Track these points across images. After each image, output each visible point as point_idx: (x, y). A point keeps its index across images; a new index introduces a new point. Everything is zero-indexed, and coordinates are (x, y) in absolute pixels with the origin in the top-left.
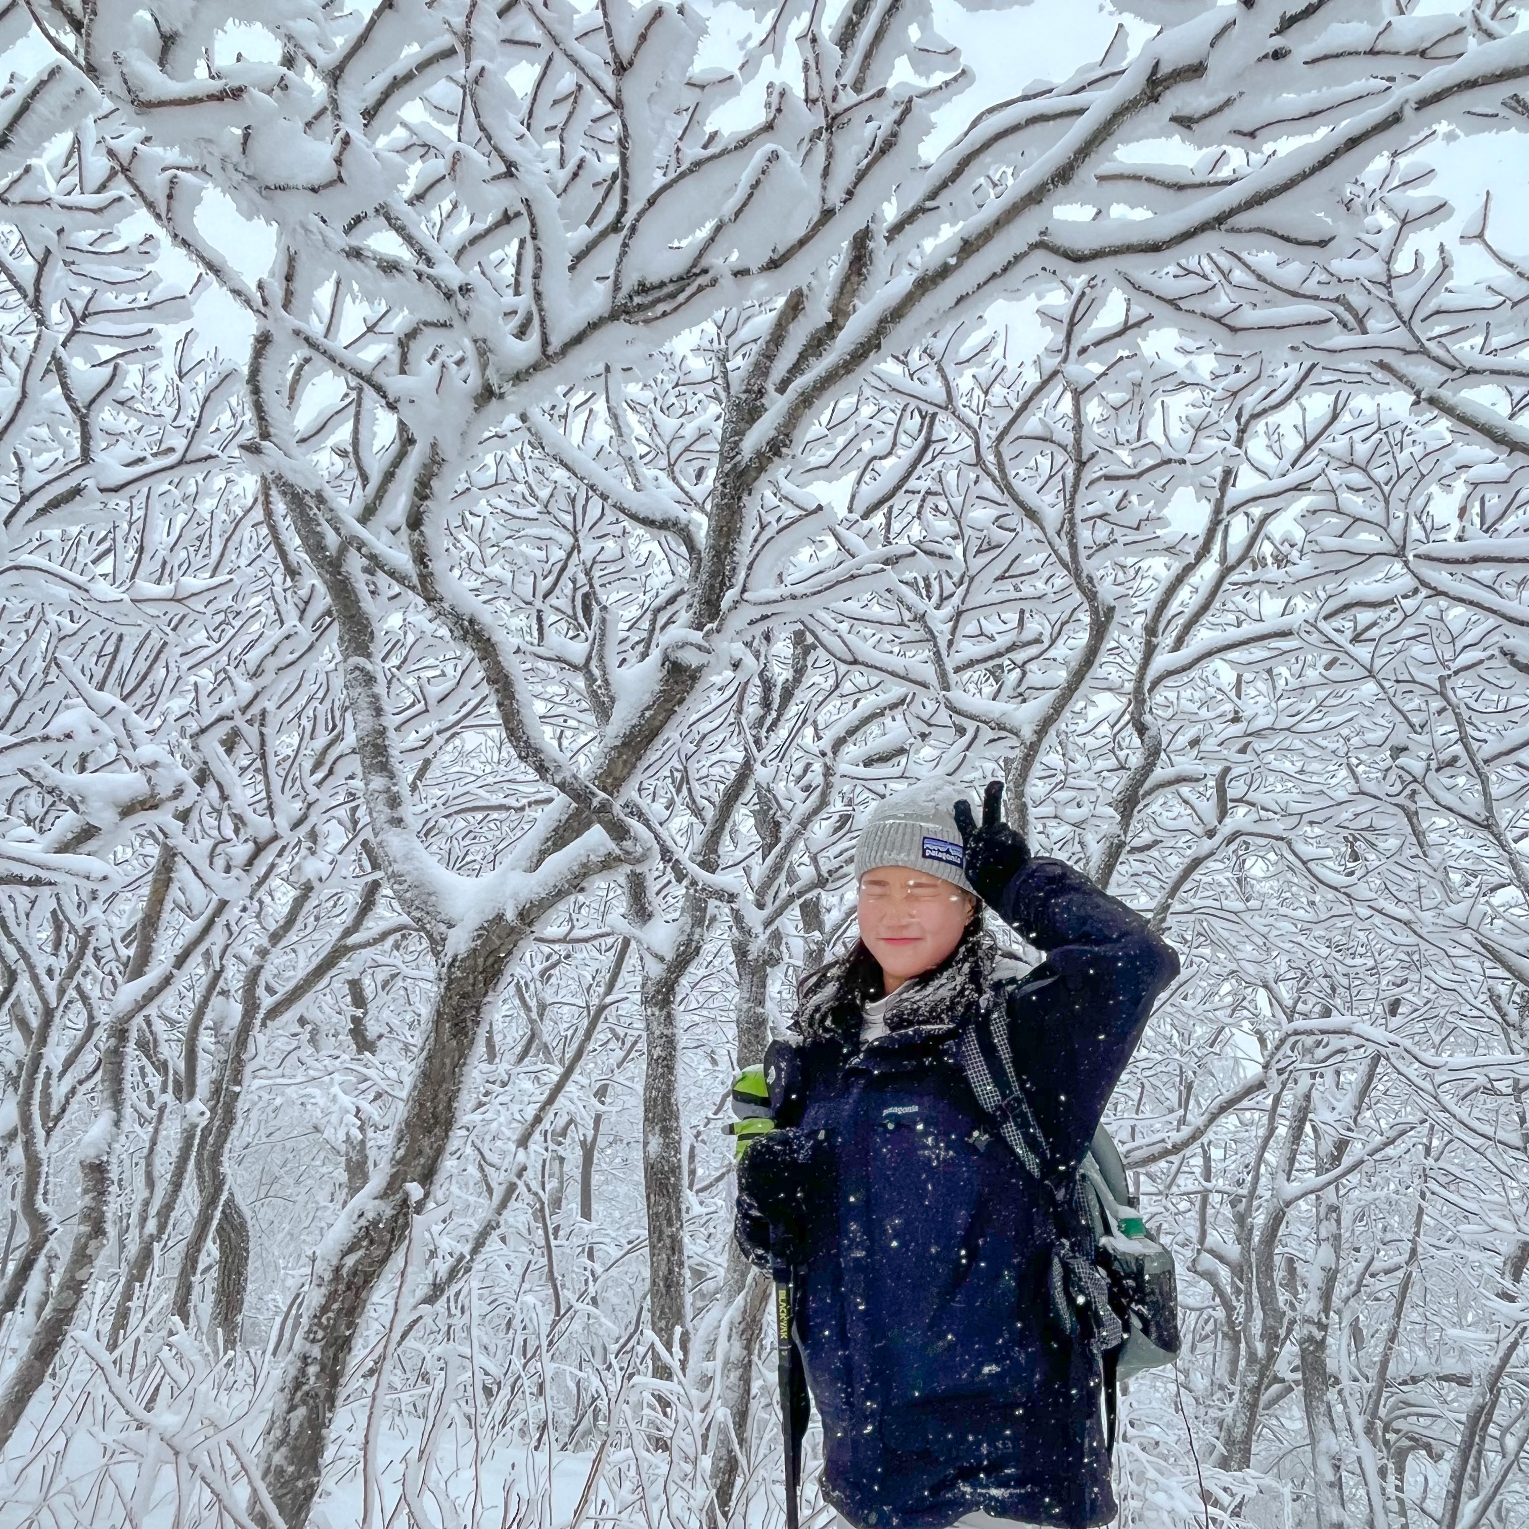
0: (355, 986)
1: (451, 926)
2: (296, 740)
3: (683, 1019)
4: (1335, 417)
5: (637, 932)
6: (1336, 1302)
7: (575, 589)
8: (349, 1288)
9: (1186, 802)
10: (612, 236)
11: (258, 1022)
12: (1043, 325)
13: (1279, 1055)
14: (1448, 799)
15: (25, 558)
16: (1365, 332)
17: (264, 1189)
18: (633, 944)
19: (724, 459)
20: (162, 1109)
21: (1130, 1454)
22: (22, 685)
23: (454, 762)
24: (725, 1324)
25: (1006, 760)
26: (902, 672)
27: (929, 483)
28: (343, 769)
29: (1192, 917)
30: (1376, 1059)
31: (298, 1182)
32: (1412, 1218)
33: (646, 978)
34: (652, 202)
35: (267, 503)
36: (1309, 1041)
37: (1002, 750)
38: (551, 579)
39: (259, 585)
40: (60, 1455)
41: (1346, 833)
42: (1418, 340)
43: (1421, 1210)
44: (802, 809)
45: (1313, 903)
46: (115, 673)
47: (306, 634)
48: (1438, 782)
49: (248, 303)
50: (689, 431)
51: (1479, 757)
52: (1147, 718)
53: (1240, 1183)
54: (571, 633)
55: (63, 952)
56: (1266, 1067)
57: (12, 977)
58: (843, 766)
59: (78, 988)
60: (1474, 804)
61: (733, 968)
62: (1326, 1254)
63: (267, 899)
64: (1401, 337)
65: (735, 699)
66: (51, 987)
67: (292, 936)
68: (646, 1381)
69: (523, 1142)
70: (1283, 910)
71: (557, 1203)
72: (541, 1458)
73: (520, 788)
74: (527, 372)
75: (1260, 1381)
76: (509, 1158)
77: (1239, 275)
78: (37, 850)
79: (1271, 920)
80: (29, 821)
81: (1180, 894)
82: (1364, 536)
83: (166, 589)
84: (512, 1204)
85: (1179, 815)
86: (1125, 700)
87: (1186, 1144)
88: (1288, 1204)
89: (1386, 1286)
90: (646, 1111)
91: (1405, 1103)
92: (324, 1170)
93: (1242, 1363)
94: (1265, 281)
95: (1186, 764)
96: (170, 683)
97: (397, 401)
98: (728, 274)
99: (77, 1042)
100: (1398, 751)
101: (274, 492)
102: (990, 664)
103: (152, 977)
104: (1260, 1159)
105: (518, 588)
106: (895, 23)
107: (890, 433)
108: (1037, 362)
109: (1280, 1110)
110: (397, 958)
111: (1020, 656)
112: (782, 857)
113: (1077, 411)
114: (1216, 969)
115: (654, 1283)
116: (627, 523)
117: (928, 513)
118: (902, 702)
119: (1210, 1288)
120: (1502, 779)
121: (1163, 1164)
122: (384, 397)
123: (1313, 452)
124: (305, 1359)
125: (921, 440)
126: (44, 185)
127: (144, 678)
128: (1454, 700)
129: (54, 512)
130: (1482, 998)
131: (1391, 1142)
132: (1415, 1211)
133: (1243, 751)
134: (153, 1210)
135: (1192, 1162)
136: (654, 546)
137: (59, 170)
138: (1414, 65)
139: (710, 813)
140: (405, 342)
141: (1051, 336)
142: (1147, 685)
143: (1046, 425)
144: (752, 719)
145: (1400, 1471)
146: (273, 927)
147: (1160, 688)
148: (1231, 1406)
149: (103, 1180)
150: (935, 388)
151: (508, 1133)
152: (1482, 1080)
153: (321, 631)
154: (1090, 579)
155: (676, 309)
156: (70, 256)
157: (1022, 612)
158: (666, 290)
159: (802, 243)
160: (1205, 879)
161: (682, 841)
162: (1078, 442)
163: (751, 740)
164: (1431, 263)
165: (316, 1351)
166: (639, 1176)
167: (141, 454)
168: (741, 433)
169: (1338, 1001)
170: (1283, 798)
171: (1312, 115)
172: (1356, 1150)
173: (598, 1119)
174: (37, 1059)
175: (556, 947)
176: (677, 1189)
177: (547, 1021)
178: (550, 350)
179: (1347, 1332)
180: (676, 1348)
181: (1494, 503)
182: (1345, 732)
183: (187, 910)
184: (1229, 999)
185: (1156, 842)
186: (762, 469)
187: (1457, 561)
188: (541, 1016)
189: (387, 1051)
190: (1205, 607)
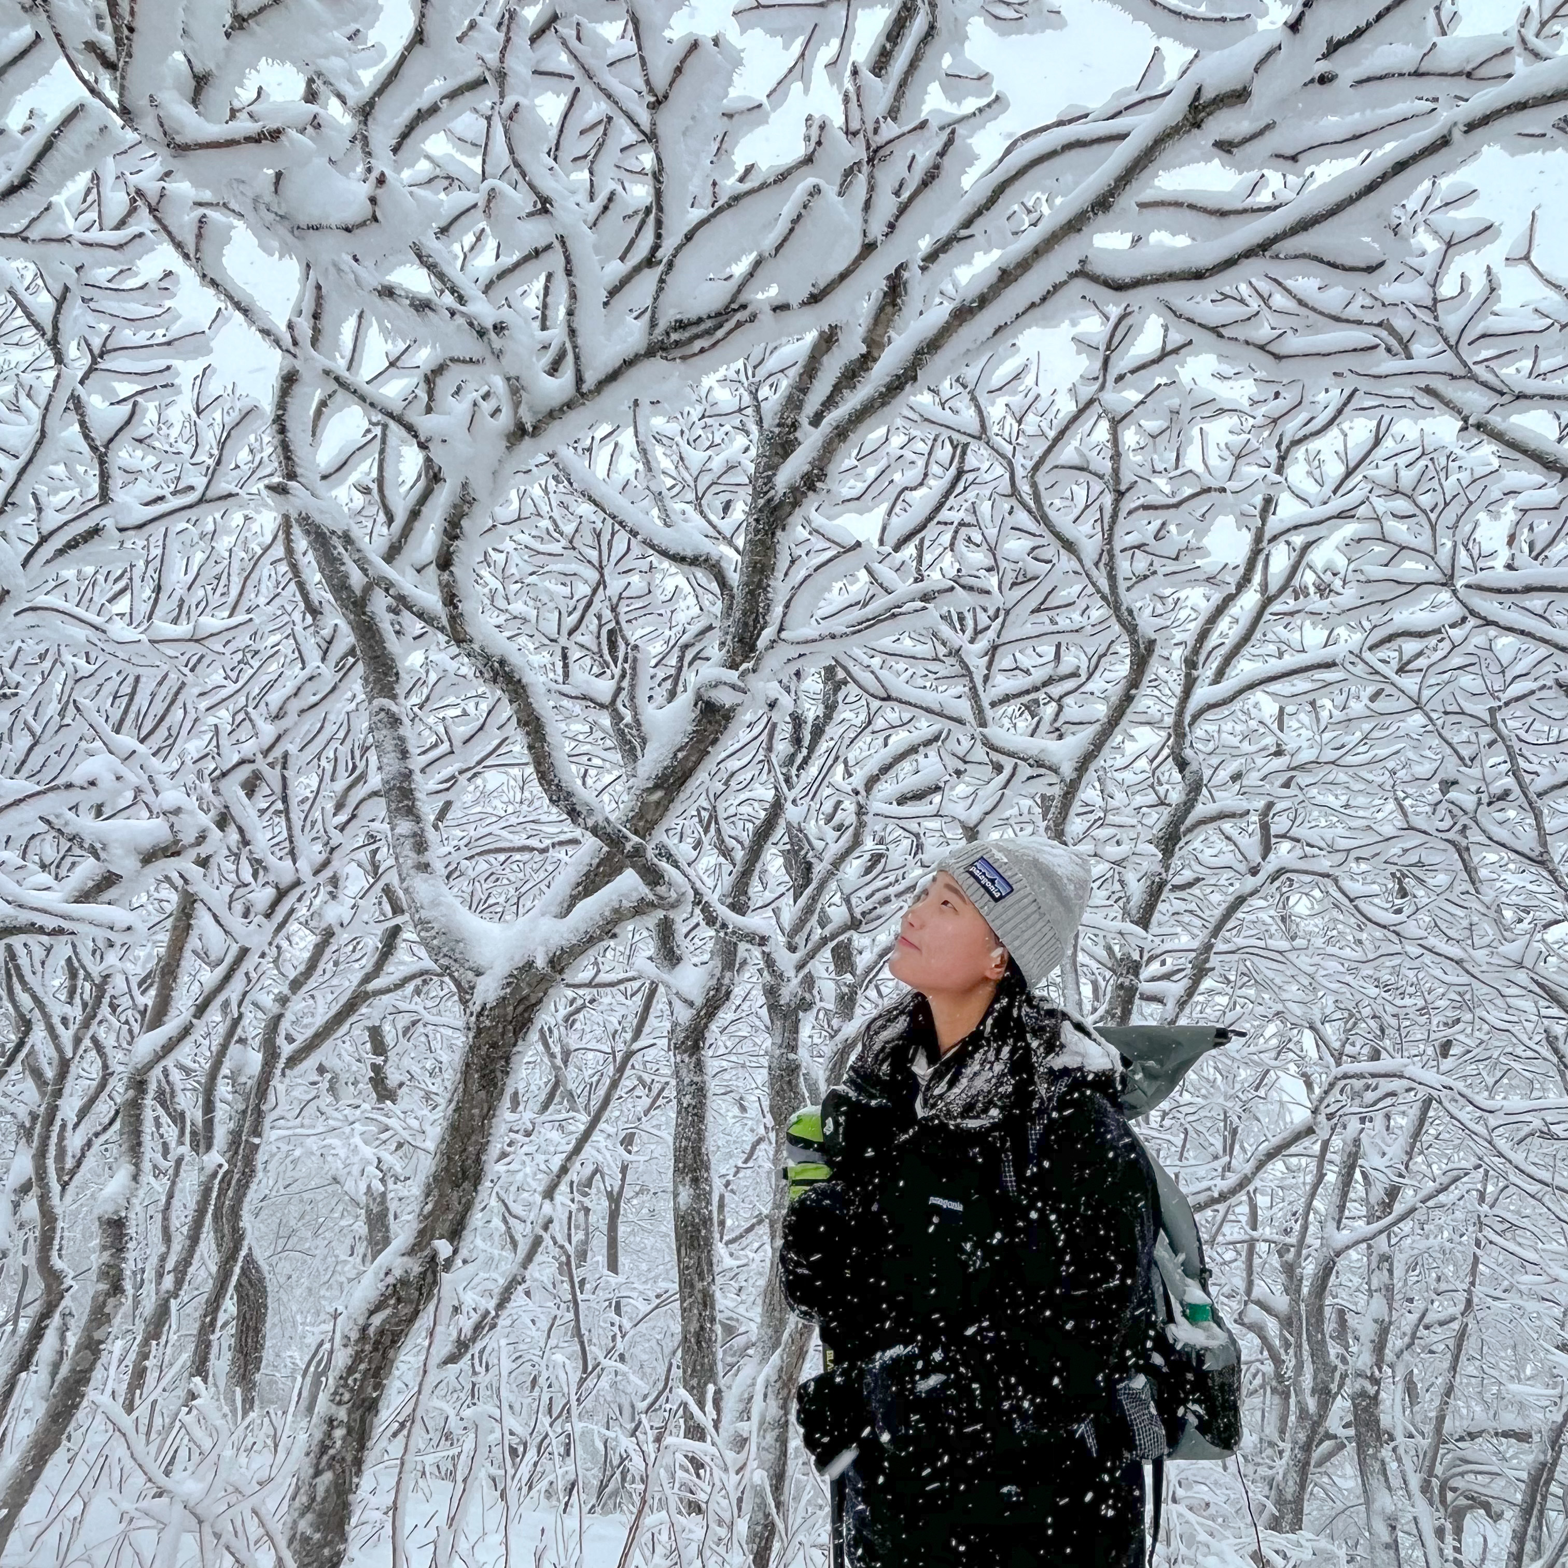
0: (375, 1034)
1: (479, 974)
2: (314, 782)
3: (712, 1065)
4: (1377, 442)
5: (665, 977)
6: (1389, 1355)
7: (600, 626)
8: (375, 1349)
9: (1228, 838)
10: (646, 271)
11: (278, 1072)
12: (1079, 353)
13: (1331, 1099)
14: (1501, 834)
15: (42, 600)
16: (1409, 357)
17: (281, 1242)
18: (661, 989)
19: (756, 494)
20: (179, 1161)
21: (1180, 1515)
22: (38, 729)
23: (476, 802)
24: (760, 1381)
25: (1043, 797)
26: (937, 708)
27: (962, 514)
28: (366, 812)
29: (1235, 957)
30: (1427, 1103)
31: (316, 1235)
32: (1467, 1268)
33: (675, 1025)
34: (689, 237)
35: (288, 541)
36: (1358, 1084)
37: (1040, 787)
38: (576, 615)
39: (278, 623)
40: (78, 1521)
41: (1393, 869)
42: (1465, 365)
43: (1476, 1258)
44: (835, 849)
45: (1360, 942)
46: (132, 715)
47: (329, 675)
48: (1489, 817)
49: (277, 342)
50: (717, 464)
51: (1533, 790)
52: (1188, 753)
53: (1287, 1232)
54: (596, 670)
55: (77, 1000)
56: (1315, 1112)
57: (26, 1026)
58: (876, 805)
59: (94, 1040)
60: (1527, 840)
61: (764, 1012)
62: (1378, 1305)
63: (285, 944)
64: (1448, 362)
65: (764, 736)
66: (66, 1036)
67: (312, 983)
68: (677, 1441)
69: (549, 1194)
70: (1330, 950)
71: (582, 1255)
72: (572, 1522)
73: (544, 828)
74: (561, 410)
75: (1310, 1439)
76: (535, 1210)
77: (1279, 300)
78: (55, 899)
79: (1317, 959)
80: (44, 867)
81: (1224, 933)
82: (1409, 565)
83: (183, 629)
84: (538, 1258)
85: (1221, 852)
86: (1164, 734)
87: (1233, 1192)
88: (1338, 1255)
89: (1441, 1338)
90: (676, 1161)
91: (1458, 1148)
92: (343, 1223)
93: (1292, 1418)
94: (1306, 305)
95: (1227, 799)
96: (188, 725)
97: (429, 440)
98: (767, 309)
99: (92, 1091)
100: (1448, 785)
101: (296, 531)
102: (1026, 699)
103: (171, 1027)
104: (1309, 1207)
105: (543, 625)
106: (930, 51)
107: (921, 463)
108: (1073, 390)
109: (1329, 1156)
110: (417, 1004)
111: (1056, 690)
112: (814, 899)
113: (1115, 440)
114: (1260, 1010)
115: (685, 1339)
116: (655, 559)
117: (960, 544)
118: (936, 738)
119: (1257, 1341)
120: (1555, 812)
121: (1209, 1213)
122: (416, 436)
123: (1357, 478)
124: (331, 1422)
125: (953, 471)
126: (63, 221)
127: (162, 719)
128: (1505, 731)
129: (73, 552)
130: (1537, 1038)
131: (1444, 1189)
132: (1471, 1260)
133: (1286, 785)
134: (170, 1264)
135: (1238, 1210)
136: (681, 581)
137: (77, 206)
138: (1460, 86)
139: (739, 855)
140: (431, 379)
141: (1087, 364)
142: (1187, 719)
143: (1082, 455)
144: (782, 756)
145: (1458, 1531)
146: (292, 974)
147: (1200, 721)
148: (1281, 1465)
149: (122, 1235)
150: (968, 417)
151: (534, 1184)
152: (1537, 1123)
153: (344, 671)
154: (1130, 612)
155: (714, 345)
156: (89, 293)
157: (1058, 646)
158: (703, 327)
159: (843, 276)
160: (1248, 917)
161: (710, 882)
162: (1116, 471)
163: (781, 778)
164: (1477, 286)
165: (342, 1414)
166: (668, 1226)
167: (160, 492)
168: (775, 468)
169: (1387, 1043)
170: (1329, 834)
171: (1356, 137)
172: (1407, 1198)
173: (624, 1169)
174: (53, 1111)
175: (581, 992)
176: (708, 1243)
177: (571, 1068)
178: (585, 388)
179: (1401, 1386)
180: (709, 1406)
181: (1544, 527)
182: (1391, 764)
183: (203, 955)
184: (1274, 1042)
185: (1198, 880)
186: (796, 504)
187: (1509, 591)
188: (565, 1062)
189: (408, 1100)
190: (1246, 638)
